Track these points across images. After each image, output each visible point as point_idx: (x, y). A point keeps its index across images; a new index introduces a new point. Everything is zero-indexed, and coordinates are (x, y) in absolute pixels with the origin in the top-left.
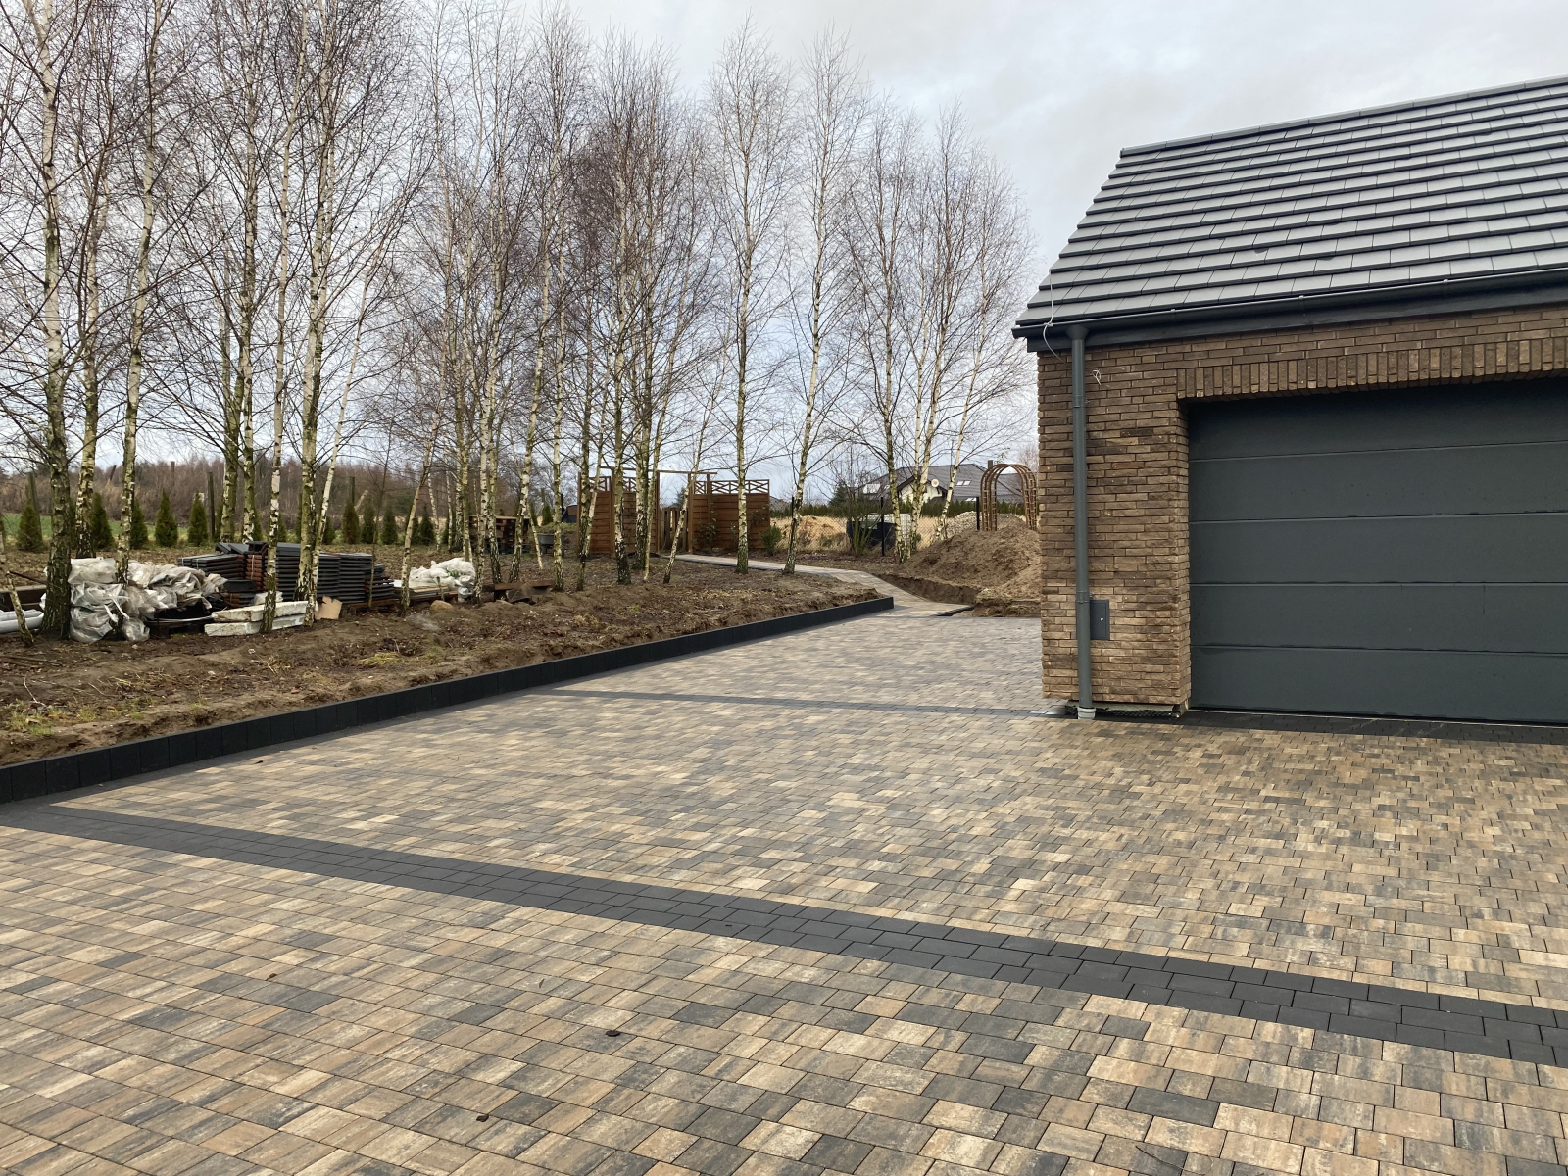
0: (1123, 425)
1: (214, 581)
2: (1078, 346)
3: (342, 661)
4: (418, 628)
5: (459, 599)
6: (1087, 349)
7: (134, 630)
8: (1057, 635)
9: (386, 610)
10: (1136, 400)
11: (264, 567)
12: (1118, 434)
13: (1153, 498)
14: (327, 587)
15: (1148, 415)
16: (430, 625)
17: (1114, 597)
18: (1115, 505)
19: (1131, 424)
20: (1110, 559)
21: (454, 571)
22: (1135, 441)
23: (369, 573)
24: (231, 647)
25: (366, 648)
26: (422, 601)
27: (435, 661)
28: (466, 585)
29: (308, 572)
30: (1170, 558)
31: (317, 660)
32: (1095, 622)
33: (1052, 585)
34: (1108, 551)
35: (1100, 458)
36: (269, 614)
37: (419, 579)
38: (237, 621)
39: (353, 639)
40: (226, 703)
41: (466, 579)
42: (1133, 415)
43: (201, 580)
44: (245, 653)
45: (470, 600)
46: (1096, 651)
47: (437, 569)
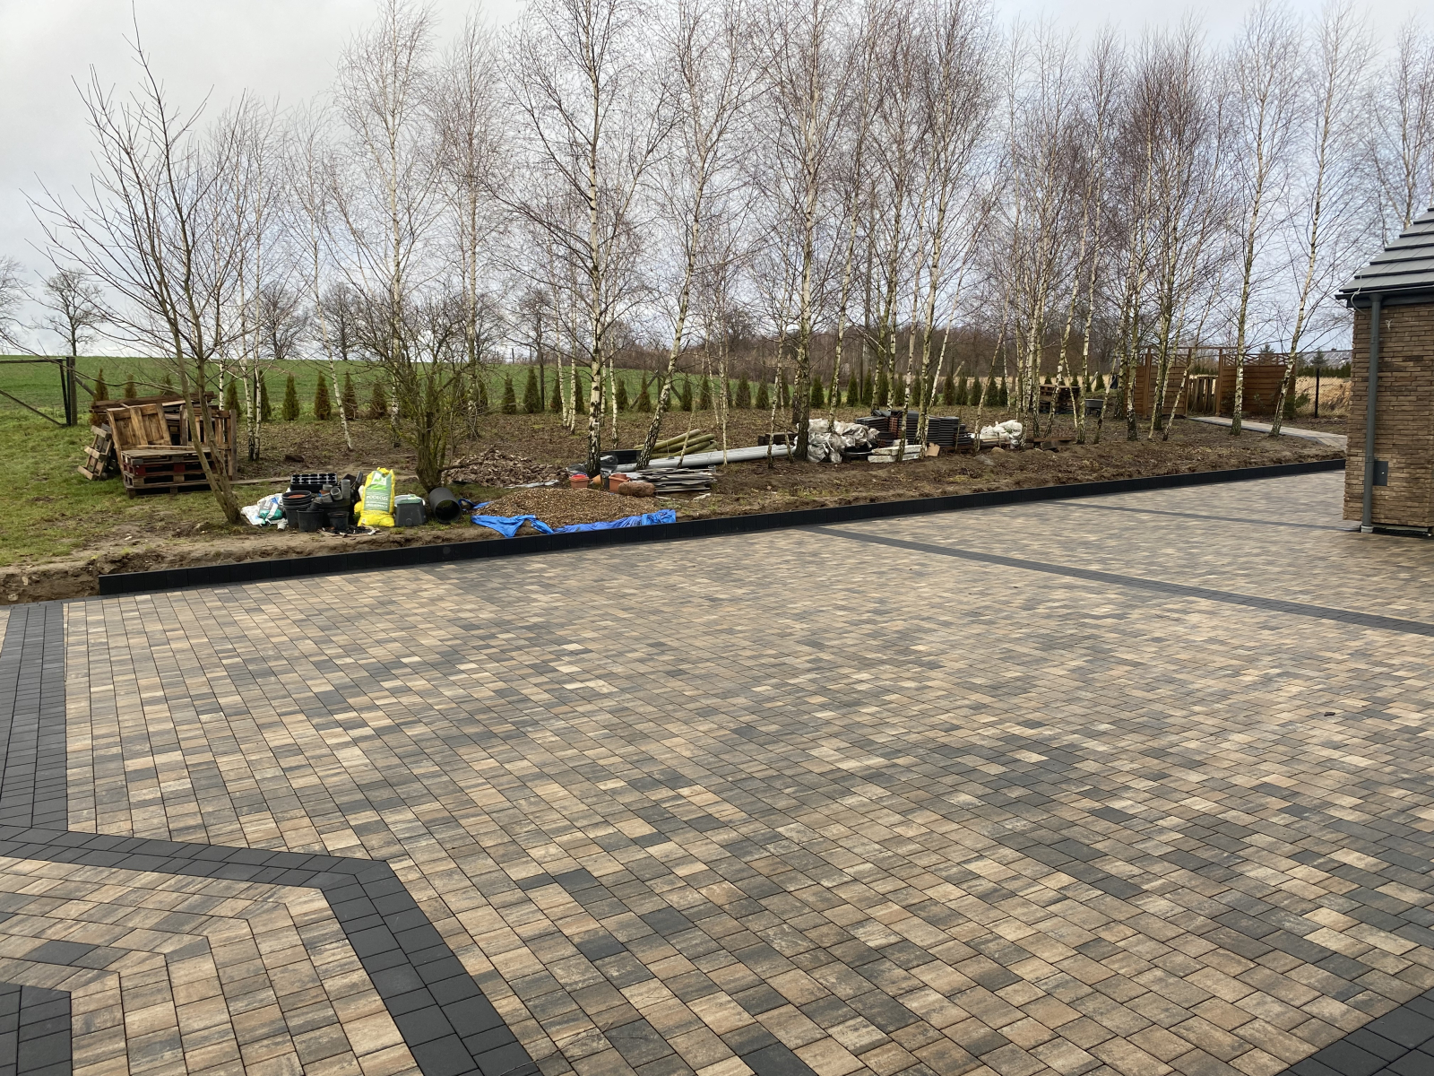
0: (1404, 354)
1: (873, 432)
2: (1376, 305)
3: (938, 479)
4: (982, 463)
5: (1012, 447)
6: (1383, 307)
7: (835, 458)
8: (1355, 482)
9: (965, 452)
10: (1413, 339)
11: (899, 425)
12: (1401, 359)
13: (1421, 400)
14: (932, 438)
15: (1421, 348)
16: (989, 462)
17: (1391, 460)
18: (1396, 403)
19: (1409, 354)
20: (1390, 437)
21: (1007, 429)
22: (1411, 364)
23: (956, 429)
24: (882, 468)
25: (952, 472)
26: (986, 447)
27: (988, 481)
28: (1016, 438)
29: (923, 429)
30: (1428, 437)
31: (925, 478)
32: (1377, 474)
33: (1354, 451)
34: (1390, 431)
35: (1389, 374)
36: (901, 451)
37: (987, 433)
38: (883, 455)
39: (945, 468)
40: (883, 494)
41: (1017, 434)
42: (1411, 348)
43: (867, 431)
44: (889, 471)
45: (1018, 448)
46: (1378, 493)
47: (999, 428)
